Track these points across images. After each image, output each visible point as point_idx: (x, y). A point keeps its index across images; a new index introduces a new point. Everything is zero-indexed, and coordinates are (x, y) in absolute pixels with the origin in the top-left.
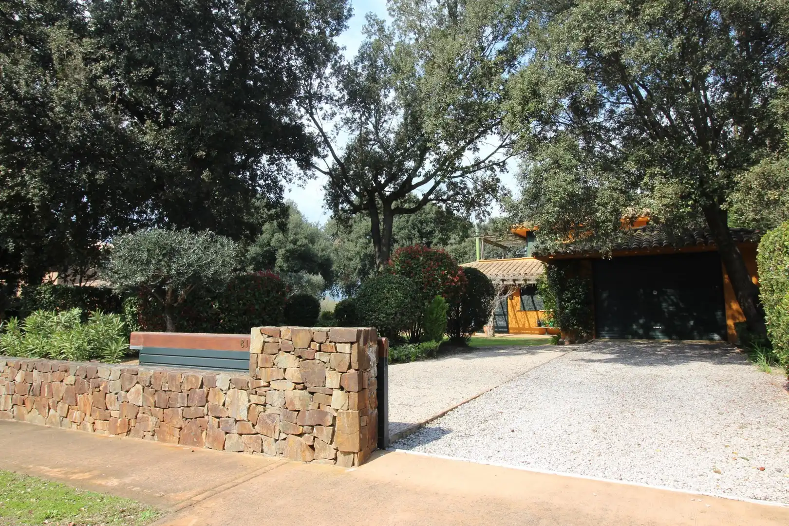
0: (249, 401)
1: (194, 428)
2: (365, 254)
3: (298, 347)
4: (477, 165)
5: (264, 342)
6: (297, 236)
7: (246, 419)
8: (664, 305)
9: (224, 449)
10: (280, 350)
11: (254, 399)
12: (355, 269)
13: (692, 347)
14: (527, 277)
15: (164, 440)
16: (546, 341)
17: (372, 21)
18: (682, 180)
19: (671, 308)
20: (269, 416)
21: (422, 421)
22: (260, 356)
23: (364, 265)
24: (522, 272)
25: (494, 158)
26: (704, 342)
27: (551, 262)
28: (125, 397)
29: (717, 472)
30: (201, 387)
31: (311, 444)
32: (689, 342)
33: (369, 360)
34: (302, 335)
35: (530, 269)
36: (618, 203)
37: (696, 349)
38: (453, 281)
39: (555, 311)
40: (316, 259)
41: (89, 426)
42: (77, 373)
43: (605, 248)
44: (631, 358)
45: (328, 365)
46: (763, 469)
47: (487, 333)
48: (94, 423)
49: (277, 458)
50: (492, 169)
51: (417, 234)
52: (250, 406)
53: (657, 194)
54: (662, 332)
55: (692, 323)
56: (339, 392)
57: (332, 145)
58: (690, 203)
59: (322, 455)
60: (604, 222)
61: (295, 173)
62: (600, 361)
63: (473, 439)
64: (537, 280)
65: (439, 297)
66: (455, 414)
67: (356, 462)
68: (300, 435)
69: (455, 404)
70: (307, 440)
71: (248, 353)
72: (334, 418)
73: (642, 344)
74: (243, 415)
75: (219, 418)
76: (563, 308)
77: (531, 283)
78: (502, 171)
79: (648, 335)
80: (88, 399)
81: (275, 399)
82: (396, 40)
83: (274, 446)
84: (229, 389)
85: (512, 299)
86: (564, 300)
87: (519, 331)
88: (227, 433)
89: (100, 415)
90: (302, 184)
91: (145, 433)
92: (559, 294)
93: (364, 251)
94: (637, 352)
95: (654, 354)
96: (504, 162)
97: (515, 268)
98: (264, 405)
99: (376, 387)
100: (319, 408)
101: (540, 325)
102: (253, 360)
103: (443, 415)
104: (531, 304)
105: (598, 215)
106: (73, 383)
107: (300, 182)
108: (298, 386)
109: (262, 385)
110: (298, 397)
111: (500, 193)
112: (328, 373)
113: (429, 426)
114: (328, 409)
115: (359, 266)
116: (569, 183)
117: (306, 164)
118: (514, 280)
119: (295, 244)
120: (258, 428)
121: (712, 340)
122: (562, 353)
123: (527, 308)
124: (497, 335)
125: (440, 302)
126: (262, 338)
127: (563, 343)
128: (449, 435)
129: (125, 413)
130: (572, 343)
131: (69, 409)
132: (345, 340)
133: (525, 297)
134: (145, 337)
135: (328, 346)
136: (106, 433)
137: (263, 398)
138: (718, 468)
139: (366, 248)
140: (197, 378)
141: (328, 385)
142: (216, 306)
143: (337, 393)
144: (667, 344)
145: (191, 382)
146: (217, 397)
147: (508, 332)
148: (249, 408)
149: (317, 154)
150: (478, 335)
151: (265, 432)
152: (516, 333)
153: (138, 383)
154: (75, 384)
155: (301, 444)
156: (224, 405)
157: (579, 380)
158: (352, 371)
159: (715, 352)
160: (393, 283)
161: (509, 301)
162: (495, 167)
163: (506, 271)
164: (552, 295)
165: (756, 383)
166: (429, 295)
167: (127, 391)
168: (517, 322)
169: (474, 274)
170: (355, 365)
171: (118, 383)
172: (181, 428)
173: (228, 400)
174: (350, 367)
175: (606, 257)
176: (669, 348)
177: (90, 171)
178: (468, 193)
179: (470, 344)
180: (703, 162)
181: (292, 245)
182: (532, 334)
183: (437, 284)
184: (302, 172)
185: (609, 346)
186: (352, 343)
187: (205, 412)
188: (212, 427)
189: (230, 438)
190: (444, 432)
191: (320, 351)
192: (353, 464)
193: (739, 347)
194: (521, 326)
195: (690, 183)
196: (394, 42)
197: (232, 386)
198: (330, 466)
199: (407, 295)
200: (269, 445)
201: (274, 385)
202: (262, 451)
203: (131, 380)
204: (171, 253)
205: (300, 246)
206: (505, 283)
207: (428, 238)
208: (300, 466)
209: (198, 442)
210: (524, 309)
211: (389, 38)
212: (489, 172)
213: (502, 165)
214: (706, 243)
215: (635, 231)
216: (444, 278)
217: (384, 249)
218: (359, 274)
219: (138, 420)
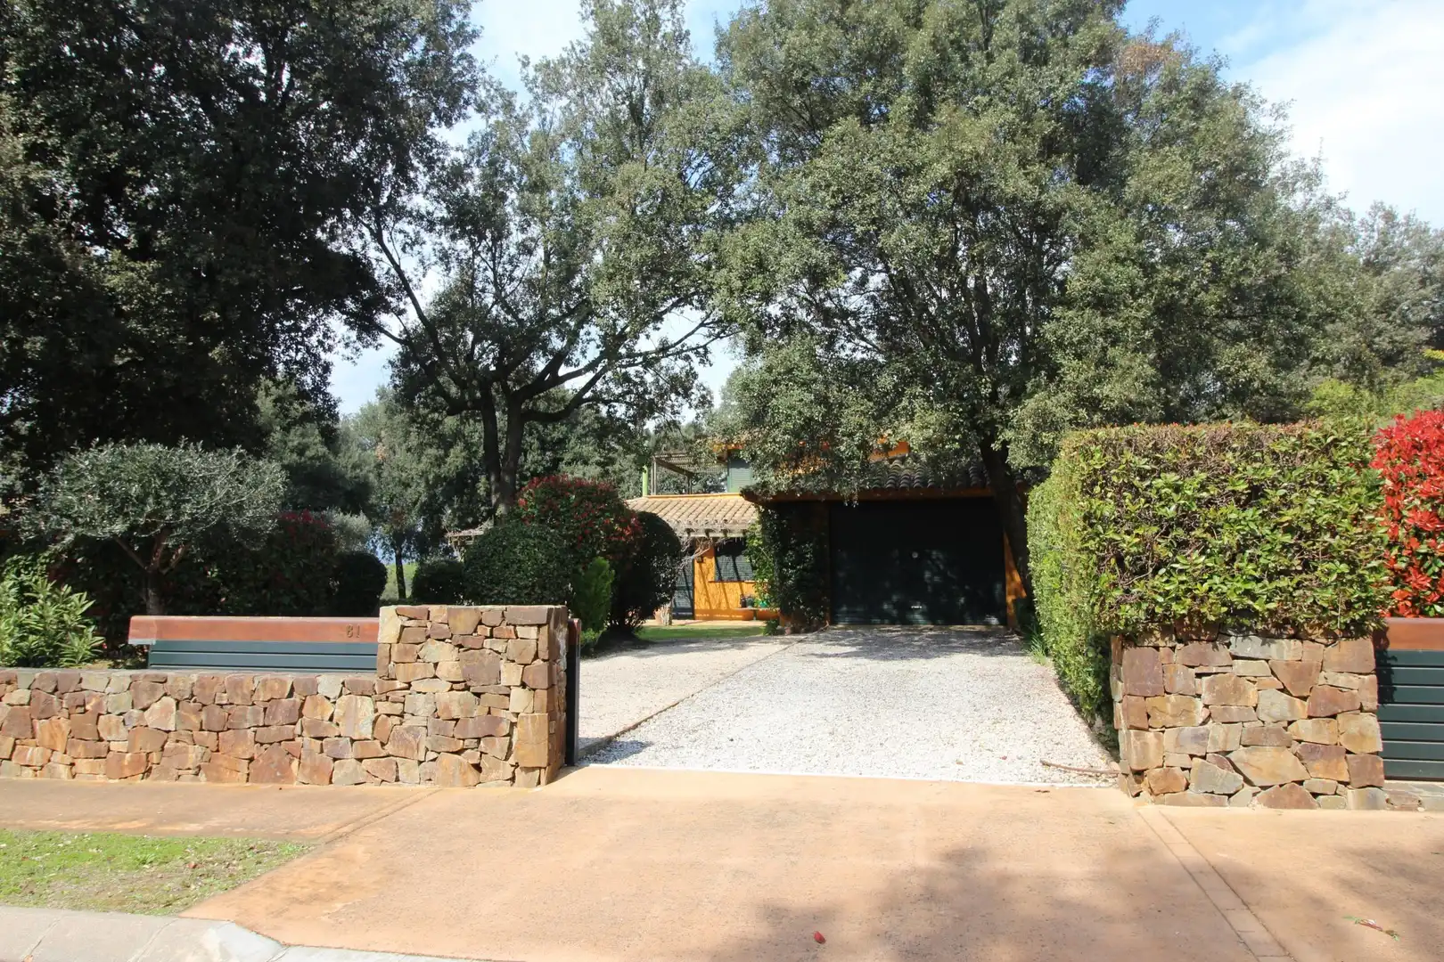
0: (376, 711)
1: (276, 758)
2: (437, 477)
3: (457, 633)
4: (664, 349)
5: (403, 627)
6: (306, 440)
7: (369, 737)
8: (927, 575)
9: (331, 782)
10: (428, 637)
11: (384, 707)
12: (415, 503)
13: (960, 635)
14: (727, 526)
15: (219, 780)
16: (756, 630)
17: (492, 92)
18: (948, 406)
19: (937, 579)
20: (409, 730)
21: (612, 733)
22: (395, 648)
23: (432, 497)
24: (719, 517)
25: (690, 342)
26: (978, 628)
27: (767, 505)
28: (141, 718)
29: (960, 763)
30: (291, 695)
31: (476, 762)
32: (958, 627)
33: (559, 648)
34: (463, 616)
35: (732, 512)
36: (868, 432)
37: (964, 637)
38: (622, 534)
39: (771, 583)
40: (340, 483)
41: (63, 771)
42: (36, 685)
43: (850, 488)
44: (878, 650)
45: (504, 656)
46: (1005, 758)
47: (660, 620)
48: (72, 764)
49: (422, 787)
50: (687, 358)
51: (536, 444)
52: (377, 718)
53: (917, 422)
54: (923, 613)
55: (962, 600)
56: (520, 689)
57: (416, 293)
58: (957, 437)
59: (493, 775)
60: (849, 459)
61: (339, 337)
62: (836, 655)
63: (684, 751)
64: (744, 532)
65: (601, 560)
66: (652, 725)
67: (543, 780)
68: (458, 753)
69: (647, 714)
70: (471, 757)
71: (376, 645)
72: (513, 725)
73: (895, 632)
74: (366, 731)
75: (321, 738)
76: (784, 578)
77: (734, 536)
78: (702, 362)
79: (903, 619)
80: (59, 726)
81: (420, 707)
82: (533, 125)
83: (417, 771)
84: (341, 695)
85: (701, 562)
86: (787, 567)
87: (711, 616)
88: (335, 760)
89: (86, 750)
90: (351, 355)
91: (180, 772)
92: (780, 555)
93: (436, 470)
94: (889, 643)
95: (909, 645)
96: (704, 347)
97: (709, 509)
98: (401, 716)
99: (564, 684)
100: (489, 713)
101: (744, 604)
102: (383, 652)
103: (635, 726)
104: (732, 570)
105: (842, 448)
106: (26, 701)
107: (348, 352)
108: (455, 686)
109: (398, 686)
110: (456, 702)
111: (696, 394)
112: (503, 666)
113: (620, 739)
114: (503, 714)
115: (423, 499)
116: (806, 404)
117: (366, 325)
118: (707, 532)
119: (301, 452)
120: (389, 749)
121: (988, 624)
122: (783, 646)
123: (725, 578)
124: (676, 622)
125: (602, 568)
126: (399, 622)
127: (782, 633)
128: (652, 748)
129: (139, 745)
130: (795, 631)
131: (15, 745)
132: (530, 622)
133: (723, 559)
134: (160, 623)
135: (505, 630)
136: (101, 779)
137: (400, 706)
138: (961, 760)
139: (439, 466)
140: (283, 683)
141: (504, 682)
142: (213, 573)
143: (517, 693)
144: (929, 630)
145: (272, 690)
146: (319, 709)
147: (693, 617)
148: (374, 722)
149: (387, 308)
150: (649, 623)
151: (402, 753)
152: (707, 619)
153: (165, 695)
154: (29, 704)
155: (461, 764)
156: (331, 719)
157: (809, 680)
158: (539, 662)
159: (990, 641)
160: (530, 537)
161: (697, 565)
162: (691, 354)
163: (693, 516)
164: (769, 558)
165: (1026, 676)
166: (583, 557)
167: (144, 709)
168: (708, 601)
169: (651, 522)
170: (544, 654)
171: (126, 698)
172: (251, 760)
173: (338, 712)
174: (536, 657)
175: (850, 503)
176: (930, 636)
177: (13, 334)
178: (645, 392)
179: (642, 636)
180: (975, 384)
181: (295, 456)
182: (731, 619)
183: (598, 539)
184: (353, 334)
185: (849, 635)
186: (539, 626)
187: (298, 730)
188: (311, 752)
189: (342, 766)
190: (640, 746)
191: (491, 637)
192: (539, 783)
193: (1019, 634)
194: (714, 607)
195: (956, 412)
196: (529, 129)
197: (346, 691)
198: (507, 789)
199: (551, 556)
200: (408, 770)
201: (416, 686)
202: (397, 780)
203: (153, 690)
204: (182, 486)
205: (312, 458)
206: (692, 535)
207: (555, 452)
208: (459, 793)
209: (283, 775)
210: (720, 580)
211: (522, 122)
212: (681, 363)
213: (703, 353)
214: (984, 485)
215: (891, 461)
216: (609, 530)
217: (507, 478)
218: (422, 512)
219: (165, 753)
